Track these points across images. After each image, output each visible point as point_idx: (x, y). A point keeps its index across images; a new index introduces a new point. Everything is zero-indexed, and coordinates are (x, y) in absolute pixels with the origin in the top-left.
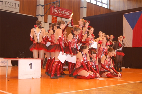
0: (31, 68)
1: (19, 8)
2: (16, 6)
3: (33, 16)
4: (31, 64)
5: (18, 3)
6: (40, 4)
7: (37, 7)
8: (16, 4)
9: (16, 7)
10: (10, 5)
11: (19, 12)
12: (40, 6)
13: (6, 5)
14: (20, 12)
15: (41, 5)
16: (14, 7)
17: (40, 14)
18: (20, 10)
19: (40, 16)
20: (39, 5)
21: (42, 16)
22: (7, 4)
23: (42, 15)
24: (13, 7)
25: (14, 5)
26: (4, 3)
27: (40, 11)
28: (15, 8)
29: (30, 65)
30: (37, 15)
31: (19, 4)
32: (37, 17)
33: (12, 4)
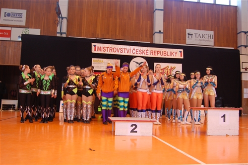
0: (224, 121)
1: (213, 40)
2: (209, 37)
3: (233, 48)
4: (224, 116)
5: (212, 33)
6: (242, 30)
7: (238, 35)
8: (209, 35)
9: (209, 39)
10: (201, 37)
11: (213, 45)
12: (243, 34)
13: (197, 39)
14: (215, 46)
15: (243, 32)
16: (207, 39)
17: (243, 44)
18: (214, 43)
19: (242, 47)
20: (241, 32)
21: (246, 47)
22: (197, 35)
23: (246, 45)
24: (205, 39)
25: (206, 36)
26: (194, 35)
27: (242, 40)
28: (208, 41)
29: (222, 117)
30: (238, 46)
31: (213, 34)
32: (238, 49)
33: (203, 36)
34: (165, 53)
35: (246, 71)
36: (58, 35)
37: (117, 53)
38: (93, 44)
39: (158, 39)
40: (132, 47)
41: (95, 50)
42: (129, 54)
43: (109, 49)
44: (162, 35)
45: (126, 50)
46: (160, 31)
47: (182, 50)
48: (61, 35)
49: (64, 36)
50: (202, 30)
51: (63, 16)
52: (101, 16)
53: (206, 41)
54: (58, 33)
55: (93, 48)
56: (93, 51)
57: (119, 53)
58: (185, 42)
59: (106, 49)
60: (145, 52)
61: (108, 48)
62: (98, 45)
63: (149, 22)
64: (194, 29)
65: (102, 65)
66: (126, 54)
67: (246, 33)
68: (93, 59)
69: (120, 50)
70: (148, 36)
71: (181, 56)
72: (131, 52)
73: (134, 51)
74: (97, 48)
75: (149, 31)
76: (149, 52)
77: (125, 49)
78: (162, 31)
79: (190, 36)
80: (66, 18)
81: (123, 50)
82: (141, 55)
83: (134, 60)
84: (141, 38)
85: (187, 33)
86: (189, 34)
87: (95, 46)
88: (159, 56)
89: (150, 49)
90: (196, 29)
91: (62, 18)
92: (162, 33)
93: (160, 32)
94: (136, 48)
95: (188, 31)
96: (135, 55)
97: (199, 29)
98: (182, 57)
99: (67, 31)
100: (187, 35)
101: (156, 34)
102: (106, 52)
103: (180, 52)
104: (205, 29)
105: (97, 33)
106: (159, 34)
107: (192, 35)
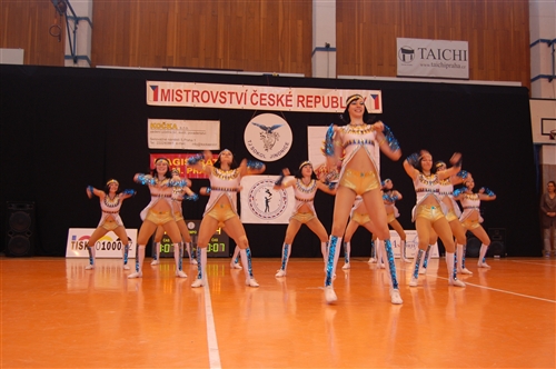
1: (467, 62)
2: (457, 58)
3: (519, 84)
5: (464, 46)
6: (542, 37)
7: (532, 49)
8: (457, 53)
9: (458, 62)
10: (437, 57)
11: (467, 77)
12: (543, 46)
13: (425, 61)
14: (471, 78)
15: (543, 41)
16: (451, 62)
17: (542, 73)
18: (471, 70)
19: (542, 80)
20: (538, 42)
21: (550, 78)
22: (425, 56)
23: (551, 74)
24: (447, 62)
25: (449, 55)
26: (417, 53)
27: (541, 60)
28: (455, 66)
30: (532, 77)
31: (467, 49)
32: (530, 85)
33: (442, 54)
34: (334, 100)
35: (553, 142)
36: (69, 63)
37: (210, 105)
38: (149, 83)
39: (324, 66)
40: (250, 89)
41: (156, 99)
42: (242, 106)
43: (190, 94)
44: (333, 54)
45: (234, 96)
46: (328, 46)
47: (379, 93)
48: (75, 62)
49: (83, 64)
50: (438, 39)
51: (77, 15)
52: (176, 11)
53: (447, 66)
54: (68, 57)
55: (150, 93)
56: (150, 101)
57: (218, 105)
58: (395, 70)
59: (184, 94)
60: (284, 99)
61: (187, 91)
62: (162, 85)
63: (300, 22)
64: (417, 37)
65: (175, 136)
66: (235, 106)
67: (550, 43)
68: (150, 121)
69: (219, 98)
70: (300, 58)
71: (377, 107)
72: (248, 101)
73: (255, 99)
74: (160, 93)
75: (300, 45)
76: (294, 99)
77: (231, 93)
78: (333, 45)
79: (408, 56)
80: (86, 19)
81: (228, 96)
82: (275, 108)
83: (254, 120)
84: (281, 64)
85: (399, 49)
86: (404, 51)
87: (155, 88)
88: (319, 108)
89: (296, 91)
90: (422, 38)
91: (77, 20)
92: (333, 50)
93: (327, 48)
94: (261, 89)
95: (402, 43)
96: (258, 107)
97: (431, 37)
98: (380, 111)
99: (93, 52)
100: (400, 54)
101: (317, 53)
102: (183, 104)
103: (375, 97)
104: (445, 36)
105: (169, 54)
106: (326, 53)
107: (412, 52)
